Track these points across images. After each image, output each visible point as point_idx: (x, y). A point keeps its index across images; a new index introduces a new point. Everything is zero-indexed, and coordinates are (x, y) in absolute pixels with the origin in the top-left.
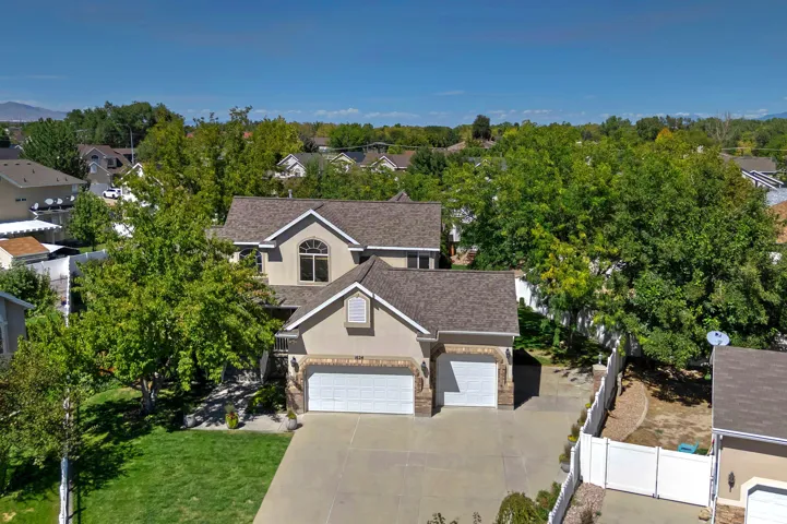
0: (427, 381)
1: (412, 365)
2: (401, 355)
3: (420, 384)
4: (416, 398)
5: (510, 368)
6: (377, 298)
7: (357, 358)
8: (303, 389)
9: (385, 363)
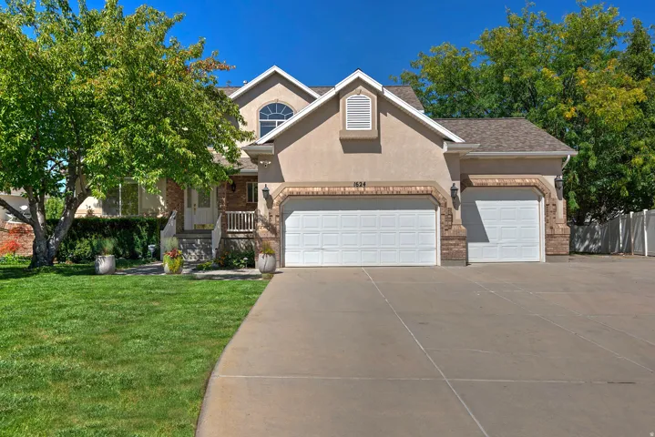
0: (458, 214)
1: (437, 192)
2: (420, 179)
3: (447, 219)
4: (443, 238)
5: (561, 204)
6: (388, 94)
7: (356, 185)
8: (278, 232)
9: (398, 189)
